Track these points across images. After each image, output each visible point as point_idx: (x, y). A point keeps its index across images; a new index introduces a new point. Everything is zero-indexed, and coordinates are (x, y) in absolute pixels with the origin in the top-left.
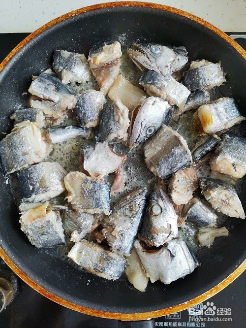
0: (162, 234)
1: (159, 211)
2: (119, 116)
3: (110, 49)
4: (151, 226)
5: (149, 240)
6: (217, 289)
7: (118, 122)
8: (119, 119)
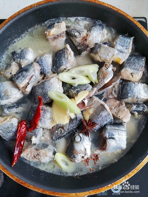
0: (80, 155)
1: (79, 139)
2: (68, 55)
3: (58, 26)
4: (74, 149)
5: (72, 158)
6: (129, 176)
7: (67, 58)
8: (68, 57)
